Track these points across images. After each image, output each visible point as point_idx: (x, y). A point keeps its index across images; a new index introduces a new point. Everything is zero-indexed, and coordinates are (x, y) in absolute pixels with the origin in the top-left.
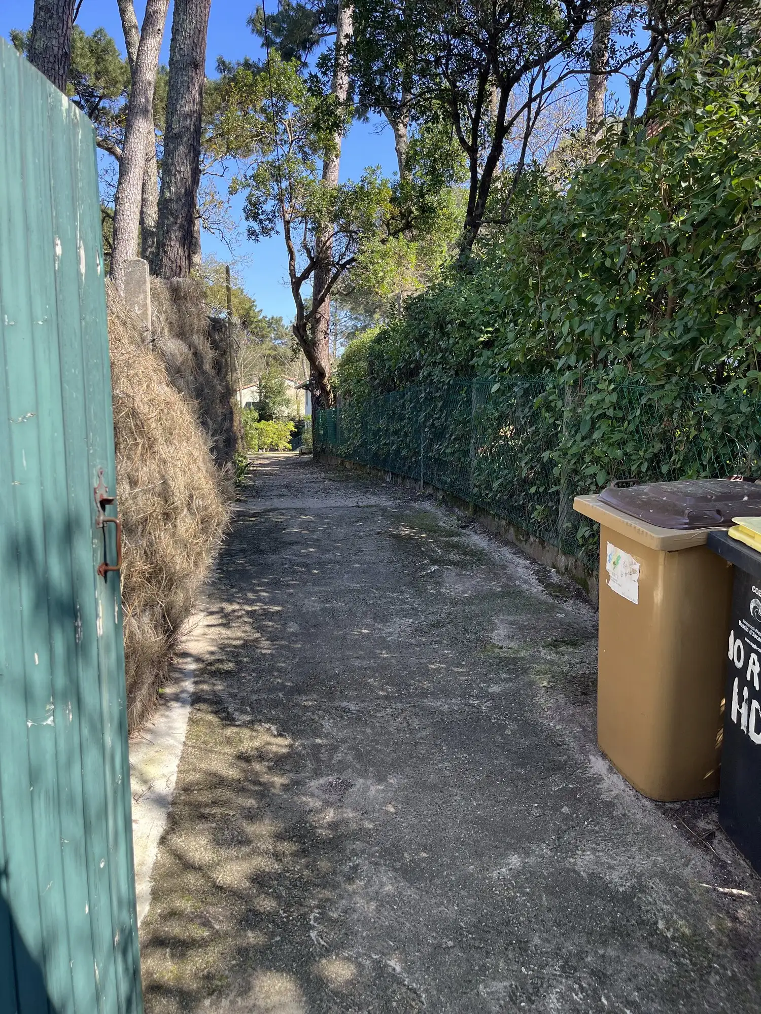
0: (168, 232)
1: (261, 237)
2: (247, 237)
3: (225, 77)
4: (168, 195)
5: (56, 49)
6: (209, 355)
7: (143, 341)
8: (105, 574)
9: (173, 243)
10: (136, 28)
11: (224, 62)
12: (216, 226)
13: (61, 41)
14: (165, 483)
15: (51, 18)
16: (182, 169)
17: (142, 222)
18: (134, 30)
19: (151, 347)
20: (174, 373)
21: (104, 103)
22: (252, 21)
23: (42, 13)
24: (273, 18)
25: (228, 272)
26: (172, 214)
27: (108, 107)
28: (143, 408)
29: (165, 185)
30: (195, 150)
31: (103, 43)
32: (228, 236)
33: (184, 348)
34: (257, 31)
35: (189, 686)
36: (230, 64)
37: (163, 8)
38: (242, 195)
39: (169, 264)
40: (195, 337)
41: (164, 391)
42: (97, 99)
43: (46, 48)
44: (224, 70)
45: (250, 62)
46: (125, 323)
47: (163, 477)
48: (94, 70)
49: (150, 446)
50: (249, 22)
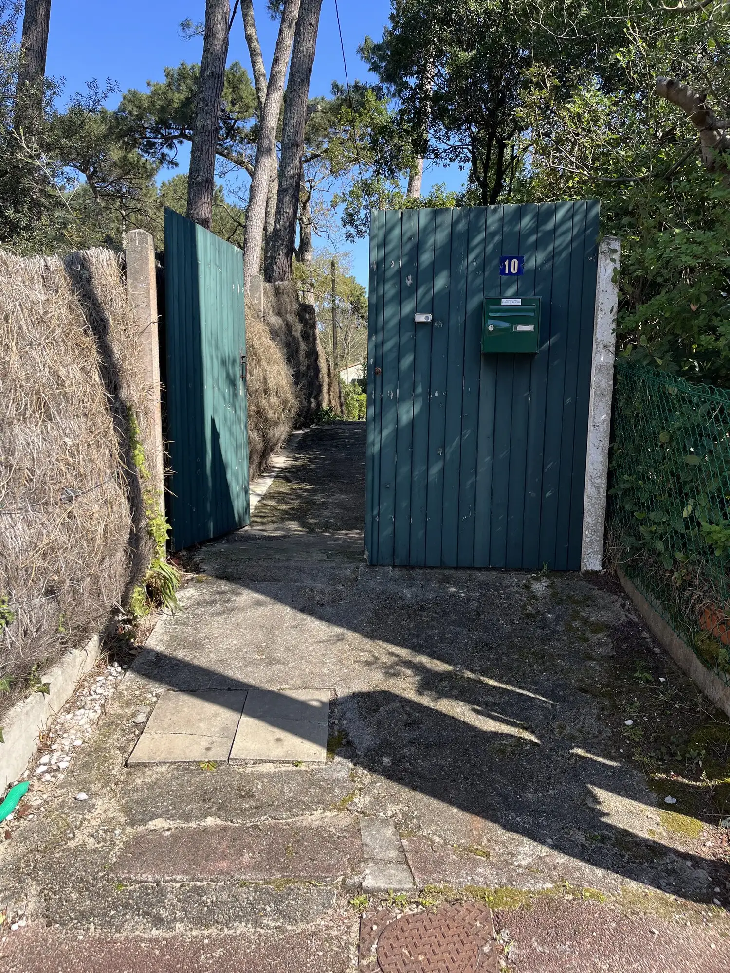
0: (278, 250)
1: (356, 238)
2: (345, 239)
3: (338, 98)
4: (278, 227)
5: (210, 126)
6: (298, 328)
7: (258, 316)
8: (242, 378)
9: (280, 257)
10: (264, 76)
11: (337, 86)
12: (324, 229)
13: (213, 120)
14: (265, 379)
15: (207, 105)
16: (288, 211)
17: (265, 229)
18: (262, 78)
19: (262, 319)
20: (274, 334)
21: (239, 124)
22: (361, 50)
23: (201, 103)
24: (377, 47)
25: (333, 264)
26: (281, 239)
27: (241, 127)
28: (257, 347)
29: (277, 221)
30: (296, 198)
31: (238, 75)
32: (333, 236)
33: (280, 321)
34: (365, 57)
35: (274, 474)
36: (342, 86)
37: (283, 69)
38: (341, 207)
39: (278, 270)
40: (288, 316)
41: (268, 341)
42: (233, 121)
43: (204, 126)
44: (338, 92)
45: (359, 84)
46: (250, 308)
47: (264, 377)
48: (230, 99)
49: (259, 361)
50: (358, 51)
